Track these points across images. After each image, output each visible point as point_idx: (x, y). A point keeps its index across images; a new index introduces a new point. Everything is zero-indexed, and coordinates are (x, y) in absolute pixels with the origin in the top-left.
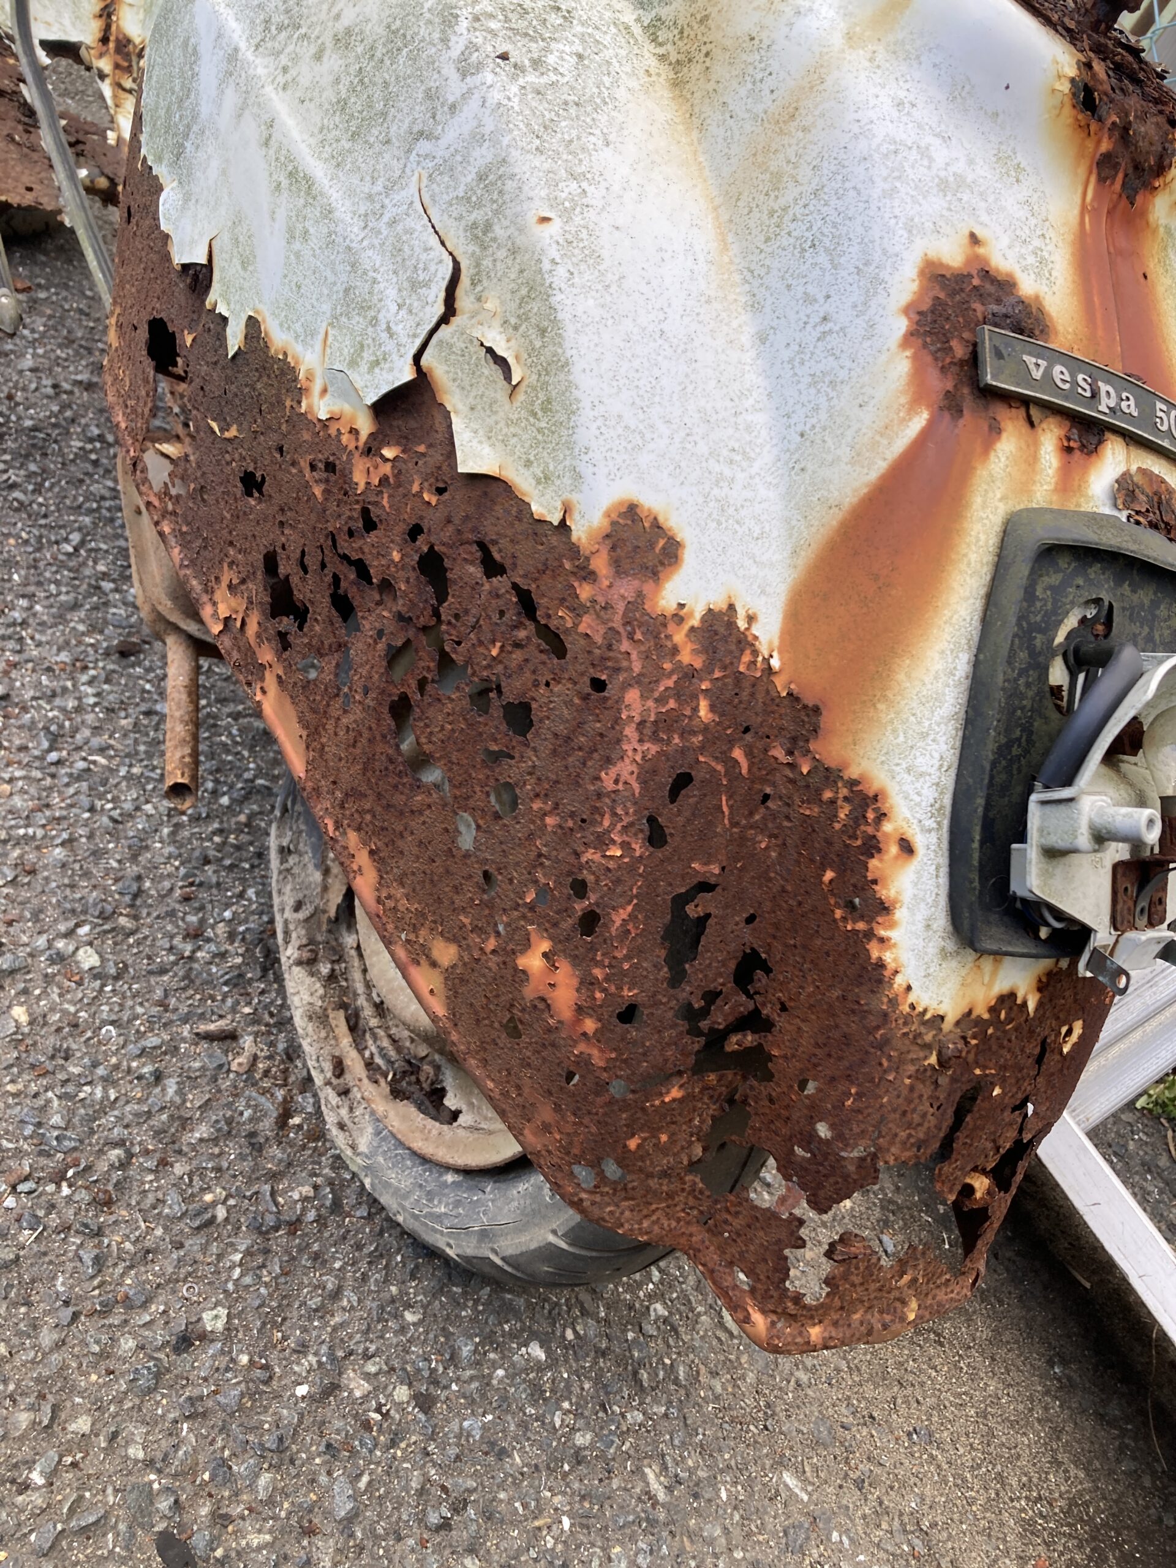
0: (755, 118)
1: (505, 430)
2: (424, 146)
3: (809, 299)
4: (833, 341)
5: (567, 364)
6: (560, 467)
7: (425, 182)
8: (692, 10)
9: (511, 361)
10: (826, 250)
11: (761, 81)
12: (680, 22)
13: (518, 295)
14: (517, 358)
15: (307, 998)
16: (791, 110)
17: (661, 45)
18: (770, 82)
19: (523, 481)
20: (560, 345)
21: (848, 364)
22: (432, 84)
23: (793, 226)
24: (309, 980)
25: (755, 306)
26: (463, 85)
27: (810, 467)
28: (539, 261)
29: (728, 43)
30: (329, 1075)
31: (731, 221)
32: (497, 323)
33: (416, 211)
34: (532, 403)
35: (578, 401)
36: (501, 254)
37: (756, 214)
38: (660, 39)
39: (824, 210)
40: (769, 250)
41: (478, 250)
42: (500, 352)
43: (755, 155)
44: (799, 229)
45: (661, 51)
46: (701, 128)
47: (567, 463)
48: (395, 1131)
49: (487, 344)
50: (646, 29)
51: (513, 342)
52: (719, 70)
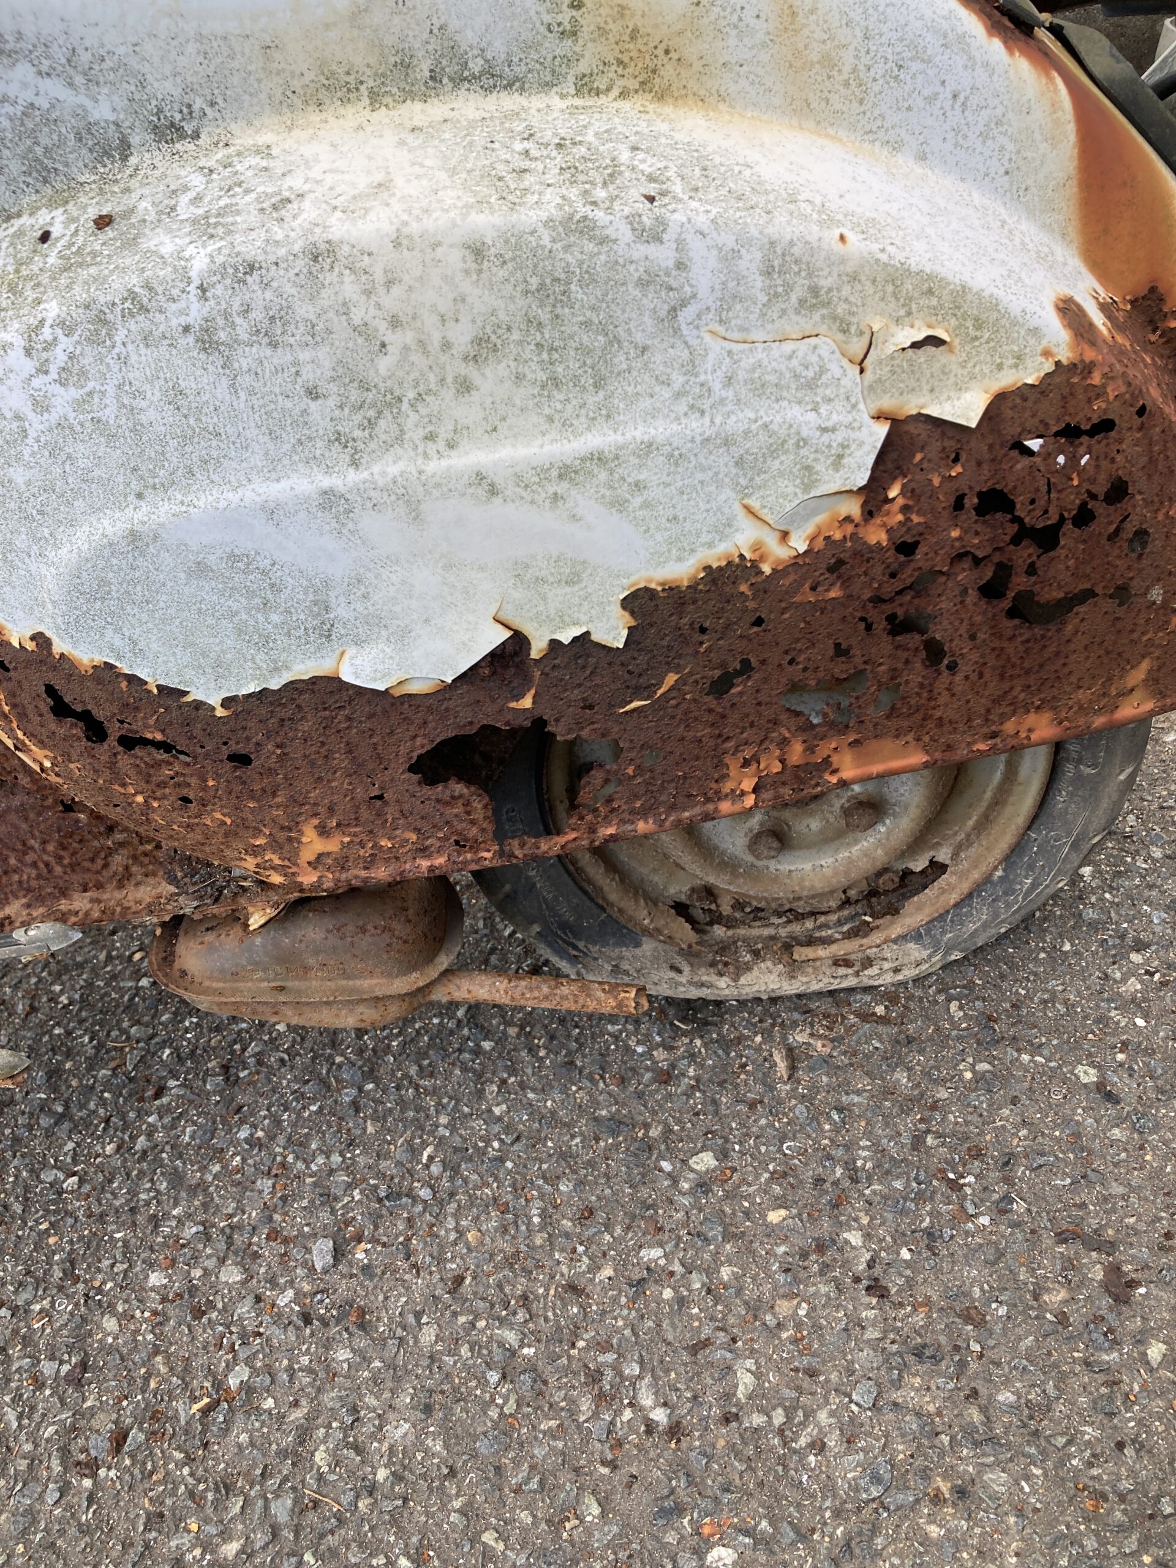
0: (764, 45)
1: (965, 372)
2: (686, 315)
3: (931, 100)
4: (974, 101)
5: (964, 287)
6: (1021, 341)
7: (721, 330)
8: (612, 40)
9: (930, 332)
10: (912, 59)
11: (740, 19)
12: (610, 58)
13: (889, 295)
14: (930, 326)
15: (773, 977)
16: (787, 11)
17: (608, 90)
18: (748, 15)
19: (1008, 379)
20: (948, 284)
21: (997, 101)
22: (636, 275)
23: (872, 73)
24: (755, 971)
25: (896, 146)
26: (668, 244)
27: (1030, 182)
28: (877, 261)
29: (677, 27)
30: (850, 971)
31: (819, 123)
32: (894, 328)
33: (742, 352)
34: (967, 334)
35: (991, 296)
36: (846, 290)
37: (834, 97)
38: (603, 87)
39: (884, 39)
40: (870, 104)
41: (825, 311)
42: (920, 337)
43: (791, 66)
44: (879, 70)
45: (615, 92)
46: (721, 98)
47: (1023, 333)
48: (927, 919)
49: (908, 344)
50: (578, 92)
51: (917, 323)
52: (691, 50)
